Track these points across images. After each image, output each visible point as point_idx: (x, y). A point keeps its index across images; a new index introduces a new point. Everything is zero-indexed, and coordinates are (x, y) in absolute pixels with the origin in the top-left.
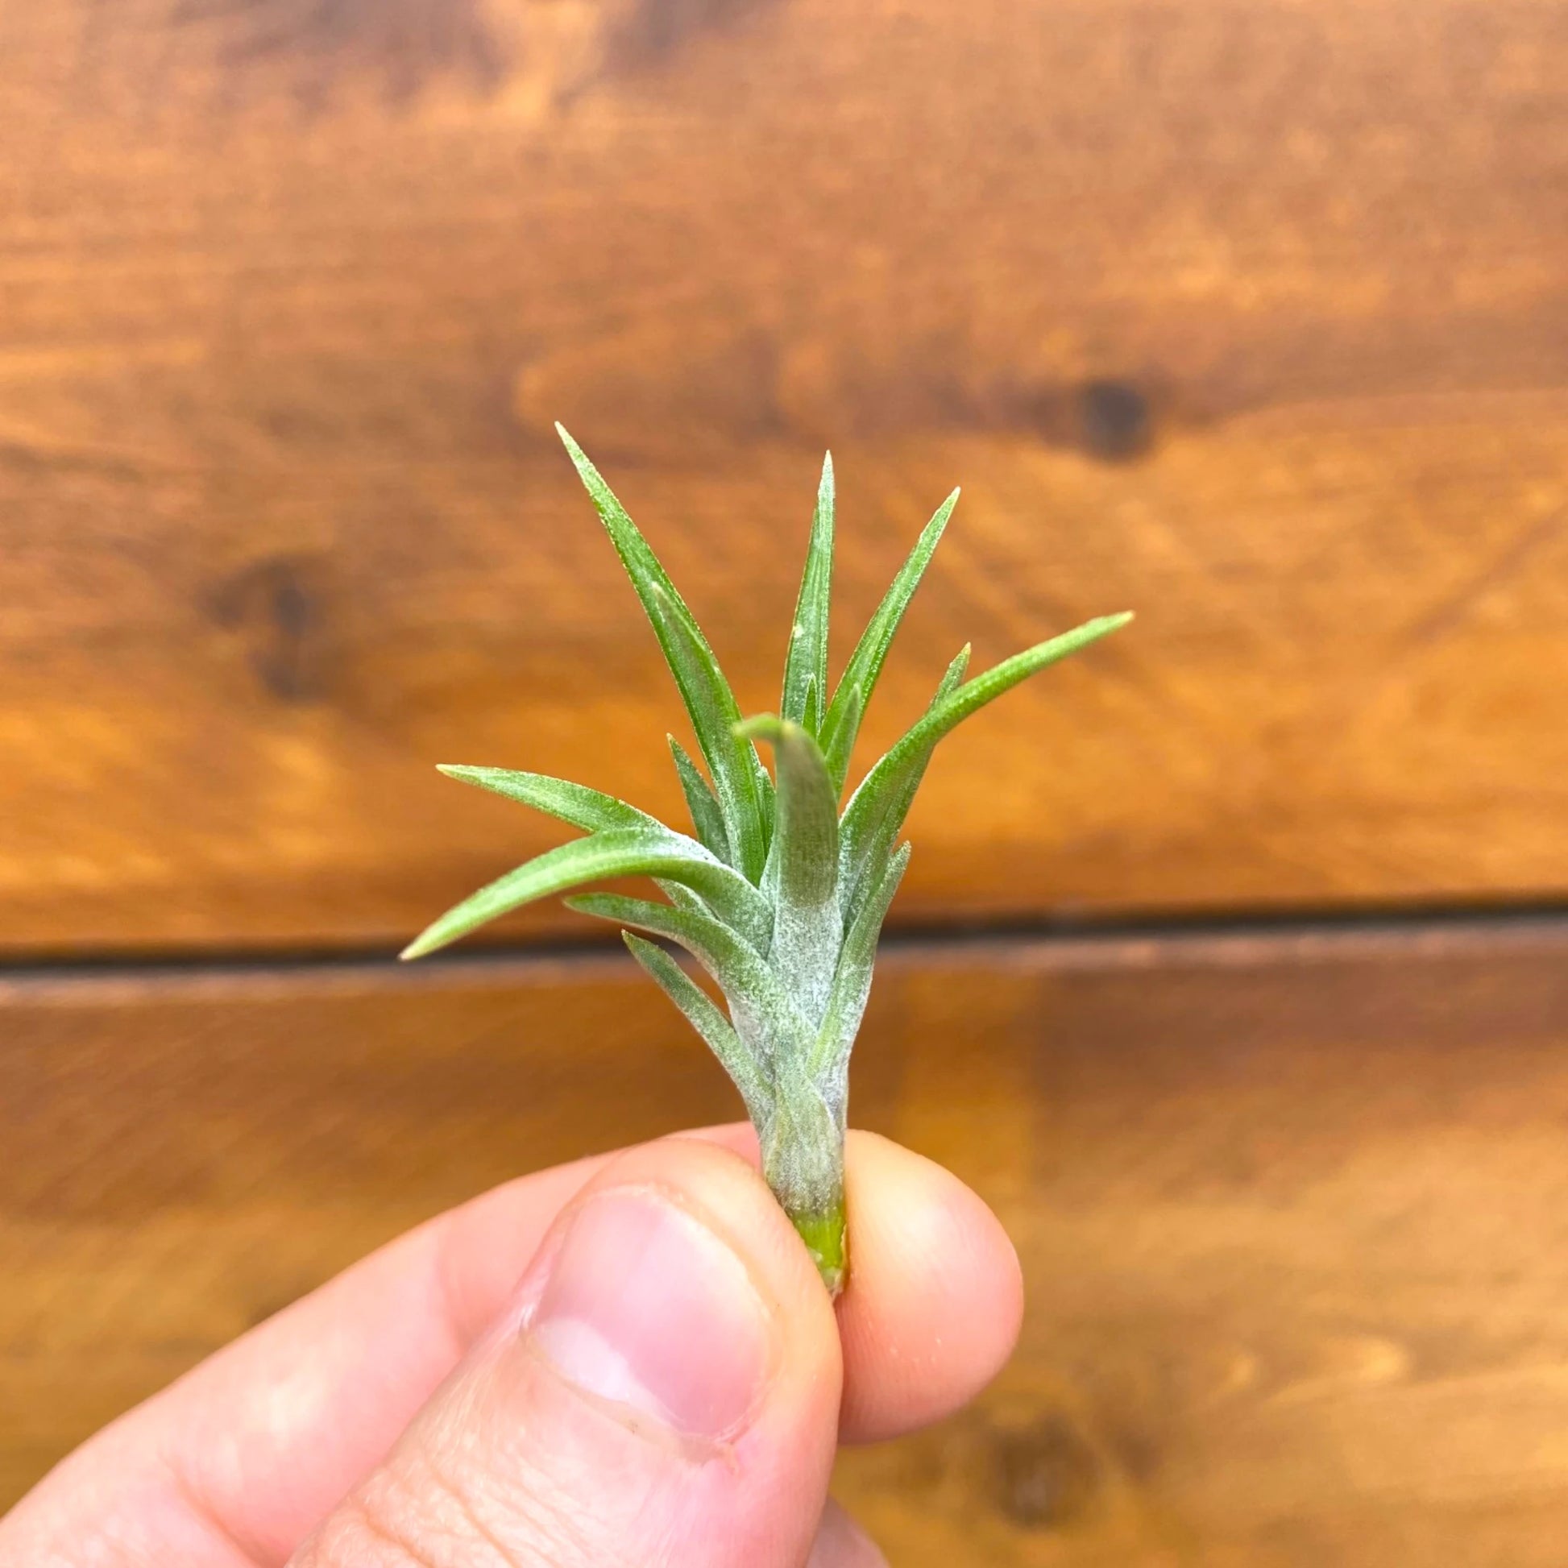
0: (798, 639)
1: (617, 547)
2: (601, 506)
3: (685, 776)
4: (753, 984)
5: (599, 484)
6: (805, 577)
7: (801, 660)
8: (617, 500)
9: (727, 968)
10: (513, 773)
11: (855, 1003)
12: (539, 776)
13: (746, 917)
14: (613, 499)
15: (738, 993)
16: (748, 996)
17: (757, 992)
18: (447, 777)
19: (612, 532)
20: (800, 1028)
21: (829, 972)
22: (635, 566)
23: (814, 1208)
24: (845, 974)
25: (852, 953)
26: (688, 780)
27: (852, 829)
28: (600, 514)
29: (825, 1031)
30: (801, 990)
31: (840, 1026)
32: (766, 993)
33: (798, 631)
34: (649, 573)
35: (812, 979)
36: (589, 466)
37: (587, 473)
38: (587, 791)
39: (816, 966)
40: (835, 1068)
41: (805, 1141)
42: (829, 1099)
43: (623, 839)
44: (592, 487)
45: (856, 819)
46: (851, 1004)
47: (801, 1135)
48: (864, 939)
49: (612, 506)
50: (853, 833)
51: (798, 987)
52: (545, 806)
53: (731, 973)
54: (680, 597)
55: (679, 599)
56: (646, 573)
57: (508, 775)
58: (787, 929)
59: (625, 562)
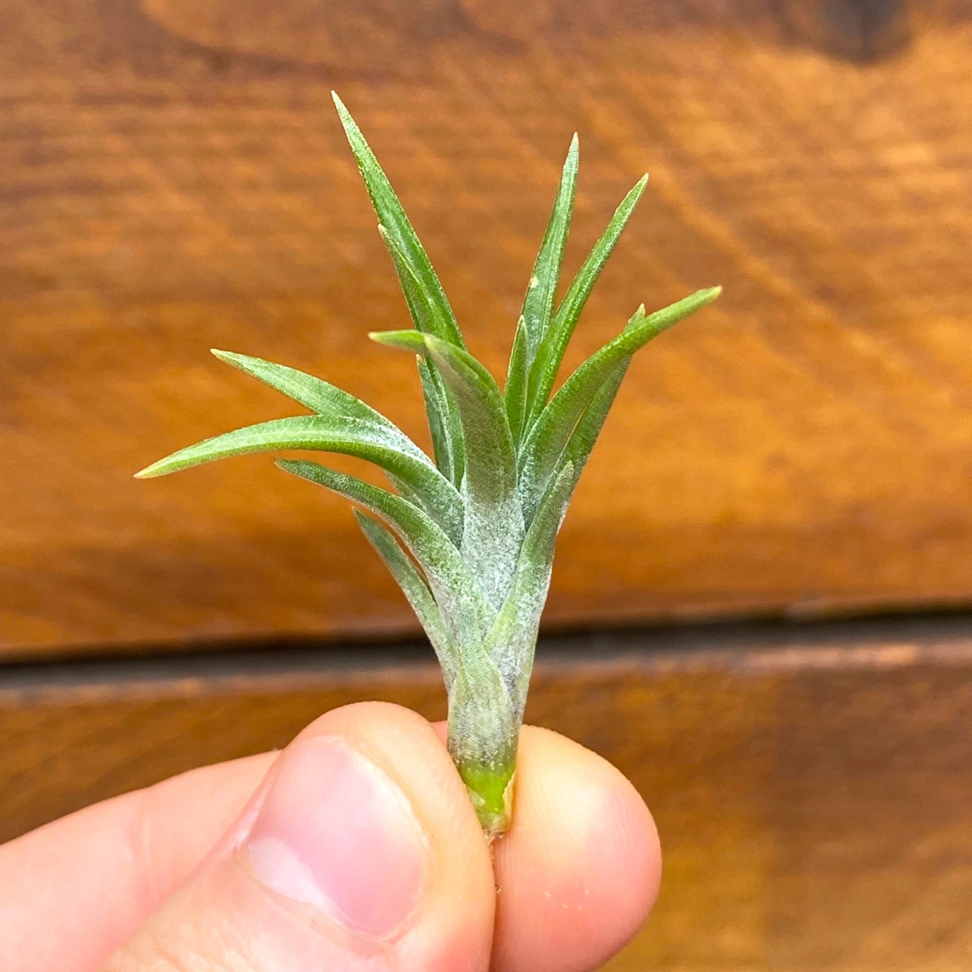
0: (533, 289)
1: (371, 195)
2: (360, 161)
3: (427, 391)
4: (441, 562)
5: (361, 143)
6: (546, 238)
7: (533, 307)
8: (374, 157)
9: (419, 545)
10: (271, 364)
11: (531, 594)
12: (293, 370)
13: (442, 507)
14: (370, 156)
15: (430, 567)
16: (437, 572)
17: (444, 569)
18: (220, 360)
19: (367, 182)
20: (481, 607)
21: (511, 564)
22: (385, 212)
23: (482, 760)
24: (522, 568)
25: (528, 551)
26: (429, 395)
27: (534, 447)
28: (359, 167)
29: (503, 614)
30: (485, 575)
31: (516, 612)
32: (454, 571)
33: (534, 282)
34: (395, 218)
35: (494, 568)
36: (354, 128)
37: (352, 134)
38: (331, 388)
39: (497, 557)
40: (510, 647)
41: (480, 702)
42: (504, 672)
43: (334, 424)
44: (354, 145)
45: (537, 439)
46: (527, 594)
47: (475, 696)
48: (538, 540)
49: (368, 161)
50: (535, 450)
51: (482, 572)
52: (292, 394)
53: (422, 549)
54: (418, 240)
55: (417, 242)
56: (391, 218)
57: (266, 365)
58: (472, 521)
59: (376, 207)
